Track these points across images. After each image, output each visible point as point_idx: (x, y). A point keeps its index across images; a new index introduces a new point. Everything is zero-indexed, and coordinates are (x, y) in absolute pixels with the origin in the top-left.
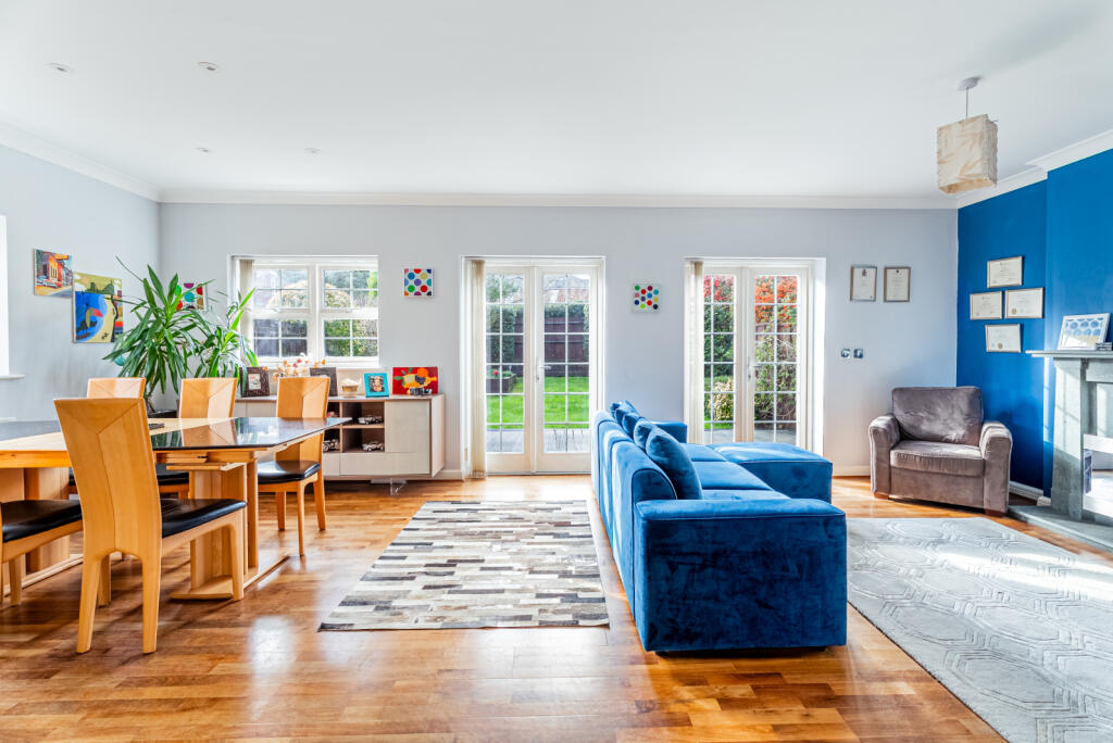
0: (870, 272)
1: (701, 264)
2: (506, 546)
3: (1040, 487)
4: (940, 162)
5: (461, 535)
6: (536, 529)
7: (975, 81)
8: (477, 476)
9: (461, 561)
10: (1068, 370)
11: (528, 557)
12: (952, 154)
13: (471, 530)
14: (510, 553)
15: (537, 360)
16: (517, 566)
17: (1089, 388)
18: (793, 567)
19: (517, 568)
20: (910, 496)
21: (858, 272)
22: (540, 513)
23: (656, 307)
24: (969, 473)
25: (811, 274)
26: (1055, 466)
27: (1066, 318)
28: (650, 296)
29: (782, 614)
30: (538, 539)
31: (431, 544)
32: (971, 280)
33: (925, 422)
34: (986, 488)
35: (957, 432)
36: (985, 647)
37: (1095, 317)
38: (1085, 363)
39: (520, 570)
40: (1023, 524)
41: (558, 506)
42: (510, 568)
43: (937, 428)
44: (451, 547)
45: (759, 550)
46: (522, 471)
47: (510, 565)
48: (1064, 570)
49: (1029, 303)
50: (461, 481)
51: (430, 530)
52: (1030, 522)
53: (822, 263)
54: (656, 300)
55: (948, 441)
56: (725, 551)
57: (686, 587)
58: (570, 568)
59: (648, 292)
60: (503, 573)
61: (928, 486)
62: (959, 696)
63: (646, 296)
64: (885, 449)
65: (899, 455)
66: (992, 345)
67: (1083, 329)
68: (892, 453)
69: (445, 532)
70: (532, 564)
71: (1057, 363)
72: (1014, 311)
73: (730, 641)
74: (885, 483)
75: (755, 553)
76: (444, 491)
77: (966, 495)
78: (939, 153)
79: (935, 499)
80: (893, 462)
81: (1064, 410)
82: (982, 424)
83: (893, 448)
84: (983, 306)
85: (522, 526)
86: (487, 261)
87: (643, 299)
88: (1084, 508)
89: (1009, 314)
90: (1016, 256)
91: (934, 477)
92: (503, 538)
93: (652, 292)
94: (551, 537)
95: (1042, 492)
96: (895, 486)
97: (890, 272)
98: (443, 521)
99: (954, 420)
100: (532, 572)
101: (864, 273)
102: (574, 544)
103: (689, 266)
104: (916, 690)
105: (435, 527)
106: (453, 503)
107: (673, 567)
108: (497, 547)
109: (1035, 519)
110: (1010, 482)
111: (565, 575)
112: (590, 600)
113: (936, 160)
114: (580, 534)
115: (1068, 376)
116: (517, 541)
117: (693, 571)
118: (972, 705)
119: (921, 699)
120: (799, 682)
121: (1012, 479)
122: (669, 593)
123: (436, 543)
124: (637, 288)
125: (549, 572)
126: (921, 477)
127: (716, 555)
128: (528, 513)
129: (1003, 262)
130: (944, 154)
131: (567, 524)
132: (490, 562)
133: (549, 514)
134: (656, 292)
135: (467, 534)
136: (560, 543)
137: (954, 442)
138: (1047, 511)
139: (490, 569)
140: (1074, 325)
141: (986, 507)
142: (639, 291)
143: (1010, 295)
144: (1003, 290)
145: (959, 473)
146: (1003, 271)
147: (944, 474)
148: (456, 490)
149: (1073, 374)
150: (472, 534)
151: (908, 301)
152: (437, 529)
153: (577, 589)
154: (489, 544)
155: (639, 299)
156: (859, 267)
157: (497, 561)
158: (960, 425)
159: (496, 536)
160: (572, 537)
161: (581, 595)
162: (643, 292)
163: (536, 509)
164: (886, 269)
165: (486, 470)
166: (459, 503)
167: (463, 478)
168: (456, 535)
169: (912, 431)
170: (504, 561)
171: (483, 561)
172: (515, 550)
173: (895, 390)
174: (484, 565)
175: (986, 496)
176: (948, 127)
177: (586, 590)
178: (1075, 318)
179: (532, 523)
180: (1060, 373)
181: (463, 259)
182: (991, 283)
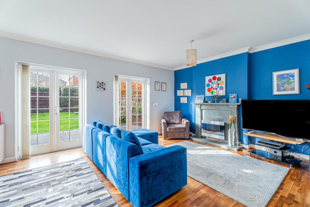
0: (159, 83)
1: (118, 77)
2: (56, 187)
3: (192, 132)
4: (187, 58)
5: (26, 189)
6: (67, 175)
7: (193, 41)
8: (25, 158)
9: (32, 204)
10: (198, 107)
11: (69, 190)
12: (189, 57)
13: (32, 185)
14: (59, 191)
15: (56, 107)
16: (65, 195)
17: (201, 110)
18: (177, 167)
19: (65, 197)
20: (171, 138)
21: (156, 83)
22: (65, 168)
23: (104, 89)
24: (183, 131)
25: (145, 83)
26: (196, 127)
27: (197, 96)
28: (102, 85)
29: (175, 182)
30: (69, 179)
31: (8, 200)
32: (177, 87)
33: (171, 120)
34: (186, 133)
35: (178, 121)
36: (208, 173)
37: (202, 96)
38: (201, 105)
39: (67, 197)
40: (192, 141)
41: (72, 162)
42: (62, 198)
43: (174, 121)
44: (23, 198)
45: (170, 165)
46: (49, 151)
47: (61, 196)
48: (205, 149)
49: (188, 93)
50: (16, 162)
51: (4, 192)
52: (193, 140)
53: (148, 80)
54: (105, 87)
55: (176, 124)
56: (162, 168)
57: (152, 184)
58: (90, 188)
59: (102, 84)
60: (59, 201)
61: (175, 135)
62: (213, 188)
63: (101, 85)
64: (166, 127)
65: (169, 128)
66: (182, 102)
67: (200, 98)
68: (168, 128)
69: (16, 191)
70: (73, 192)
71: (196, 106)
72: (186, 94)
73: (163, 197)
74: (166, 136)
75: (169, 166)
76: (7, 169)
77: (182, 136)
78: (187, 56)
79: (176, 138)
80: (168, 130)
81: (197, 115)
82: (182, 119)
83: (168, 127)
84: (180, 93)
85: (59, 176)
86: (30, 66)
87: (100, 86)
88: (202, 135)
89: (185, 95)
90: (186, 82)
91: (176, 133)
92: (52, 184)
93: (103, 84)
94: (76, 177)
95: (192, 133)
96: (168, 137)
97: (163, 84)
98: (12, 185)
99: (177, 119)
100: (74, 196)
101: (158, 84)
102: (87, 177)
103: (114, 77)
104: (205, 191)
105: (8, 189)
106: (15, 174)
107: (148, 179)
108: (51, 190)
109: (194, 139)
110: (190, 132)
111: (90, 191)
112: (106, 199)
113: (186, 57)
114: (87, 172)
115: (198, 108)
116: (60, 183)
117: (154, 178)
118: (216, 189)
119: (207, 193)
120: (183, 201)
121: (190, 131)
122: (147, 188)
123: (12, 199)
124: (98, 82)
125: (82, 193)
126: (173, 133)
127: (160, 170)
128: (60, 169)
129: (184, 83)
130: (188, 56)
131: (80, 169)
132: (50, 198)
133: (70, 167)
134: (105, 84)
135: (30, 188)
136: (81, 178)
137: (177, 124)
138: (195, 137)
139: (52, 202)
140: (198, 98)
141: (185, 138)
142: (99, 84)
143: (185, 91)
144: (184, 89)
145: (181, 131)
146: (184, 85)
147: (178, 132)
148: (14, 167)
149: (199, 108)
150: (33, 187)
151: (166, 91)
152: (10, 191)
153: (98, 196)
154: (45, 189)
155: (99, 86)
156: (157, 82)
157: (54, 196)
158: (178, 120)
159: (48, 184)
160: (85, 174)
161: (101, 198)
162: (100, 84)
163: (63, 166)
164: (162, 83)
165: (30, 154)
166: (19, 173)
167: (17, 160)
168: (23, 190)
169: (169, 122)
170: (58, 195)
171: (45, 199)
172: (61, 188)
173: (165, 113)
174: (47, 201)
175: (186, 135)
176: (189, 50)
177: (102, 195)
178: (198, 96)
179: (64, 173)
180: (196, 107)
181: (16, 63)
182: (181, 88)
